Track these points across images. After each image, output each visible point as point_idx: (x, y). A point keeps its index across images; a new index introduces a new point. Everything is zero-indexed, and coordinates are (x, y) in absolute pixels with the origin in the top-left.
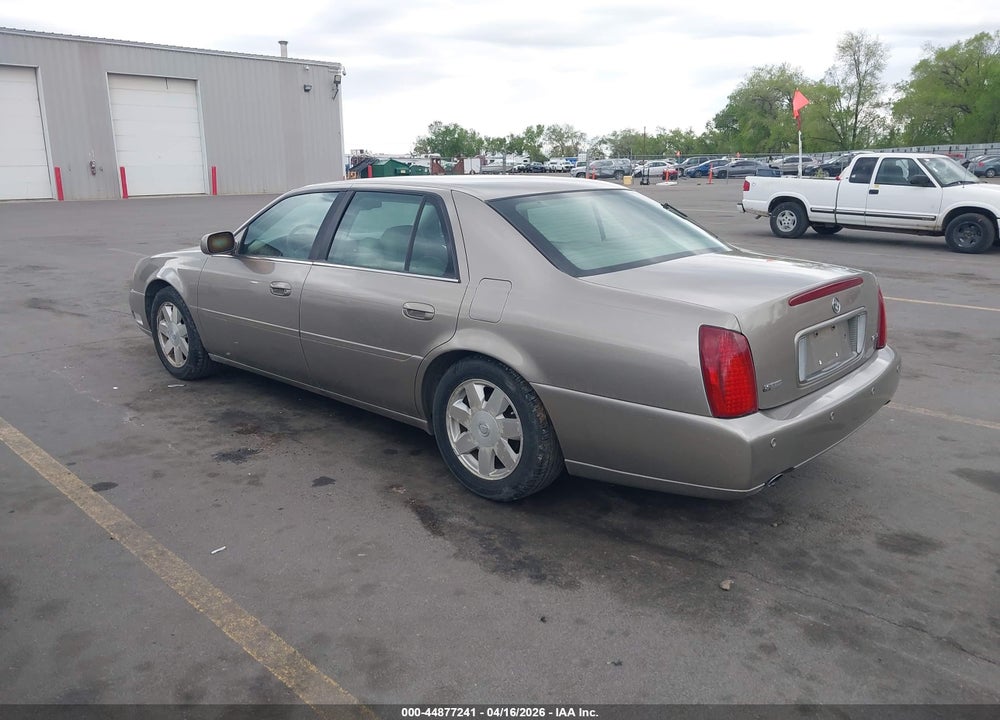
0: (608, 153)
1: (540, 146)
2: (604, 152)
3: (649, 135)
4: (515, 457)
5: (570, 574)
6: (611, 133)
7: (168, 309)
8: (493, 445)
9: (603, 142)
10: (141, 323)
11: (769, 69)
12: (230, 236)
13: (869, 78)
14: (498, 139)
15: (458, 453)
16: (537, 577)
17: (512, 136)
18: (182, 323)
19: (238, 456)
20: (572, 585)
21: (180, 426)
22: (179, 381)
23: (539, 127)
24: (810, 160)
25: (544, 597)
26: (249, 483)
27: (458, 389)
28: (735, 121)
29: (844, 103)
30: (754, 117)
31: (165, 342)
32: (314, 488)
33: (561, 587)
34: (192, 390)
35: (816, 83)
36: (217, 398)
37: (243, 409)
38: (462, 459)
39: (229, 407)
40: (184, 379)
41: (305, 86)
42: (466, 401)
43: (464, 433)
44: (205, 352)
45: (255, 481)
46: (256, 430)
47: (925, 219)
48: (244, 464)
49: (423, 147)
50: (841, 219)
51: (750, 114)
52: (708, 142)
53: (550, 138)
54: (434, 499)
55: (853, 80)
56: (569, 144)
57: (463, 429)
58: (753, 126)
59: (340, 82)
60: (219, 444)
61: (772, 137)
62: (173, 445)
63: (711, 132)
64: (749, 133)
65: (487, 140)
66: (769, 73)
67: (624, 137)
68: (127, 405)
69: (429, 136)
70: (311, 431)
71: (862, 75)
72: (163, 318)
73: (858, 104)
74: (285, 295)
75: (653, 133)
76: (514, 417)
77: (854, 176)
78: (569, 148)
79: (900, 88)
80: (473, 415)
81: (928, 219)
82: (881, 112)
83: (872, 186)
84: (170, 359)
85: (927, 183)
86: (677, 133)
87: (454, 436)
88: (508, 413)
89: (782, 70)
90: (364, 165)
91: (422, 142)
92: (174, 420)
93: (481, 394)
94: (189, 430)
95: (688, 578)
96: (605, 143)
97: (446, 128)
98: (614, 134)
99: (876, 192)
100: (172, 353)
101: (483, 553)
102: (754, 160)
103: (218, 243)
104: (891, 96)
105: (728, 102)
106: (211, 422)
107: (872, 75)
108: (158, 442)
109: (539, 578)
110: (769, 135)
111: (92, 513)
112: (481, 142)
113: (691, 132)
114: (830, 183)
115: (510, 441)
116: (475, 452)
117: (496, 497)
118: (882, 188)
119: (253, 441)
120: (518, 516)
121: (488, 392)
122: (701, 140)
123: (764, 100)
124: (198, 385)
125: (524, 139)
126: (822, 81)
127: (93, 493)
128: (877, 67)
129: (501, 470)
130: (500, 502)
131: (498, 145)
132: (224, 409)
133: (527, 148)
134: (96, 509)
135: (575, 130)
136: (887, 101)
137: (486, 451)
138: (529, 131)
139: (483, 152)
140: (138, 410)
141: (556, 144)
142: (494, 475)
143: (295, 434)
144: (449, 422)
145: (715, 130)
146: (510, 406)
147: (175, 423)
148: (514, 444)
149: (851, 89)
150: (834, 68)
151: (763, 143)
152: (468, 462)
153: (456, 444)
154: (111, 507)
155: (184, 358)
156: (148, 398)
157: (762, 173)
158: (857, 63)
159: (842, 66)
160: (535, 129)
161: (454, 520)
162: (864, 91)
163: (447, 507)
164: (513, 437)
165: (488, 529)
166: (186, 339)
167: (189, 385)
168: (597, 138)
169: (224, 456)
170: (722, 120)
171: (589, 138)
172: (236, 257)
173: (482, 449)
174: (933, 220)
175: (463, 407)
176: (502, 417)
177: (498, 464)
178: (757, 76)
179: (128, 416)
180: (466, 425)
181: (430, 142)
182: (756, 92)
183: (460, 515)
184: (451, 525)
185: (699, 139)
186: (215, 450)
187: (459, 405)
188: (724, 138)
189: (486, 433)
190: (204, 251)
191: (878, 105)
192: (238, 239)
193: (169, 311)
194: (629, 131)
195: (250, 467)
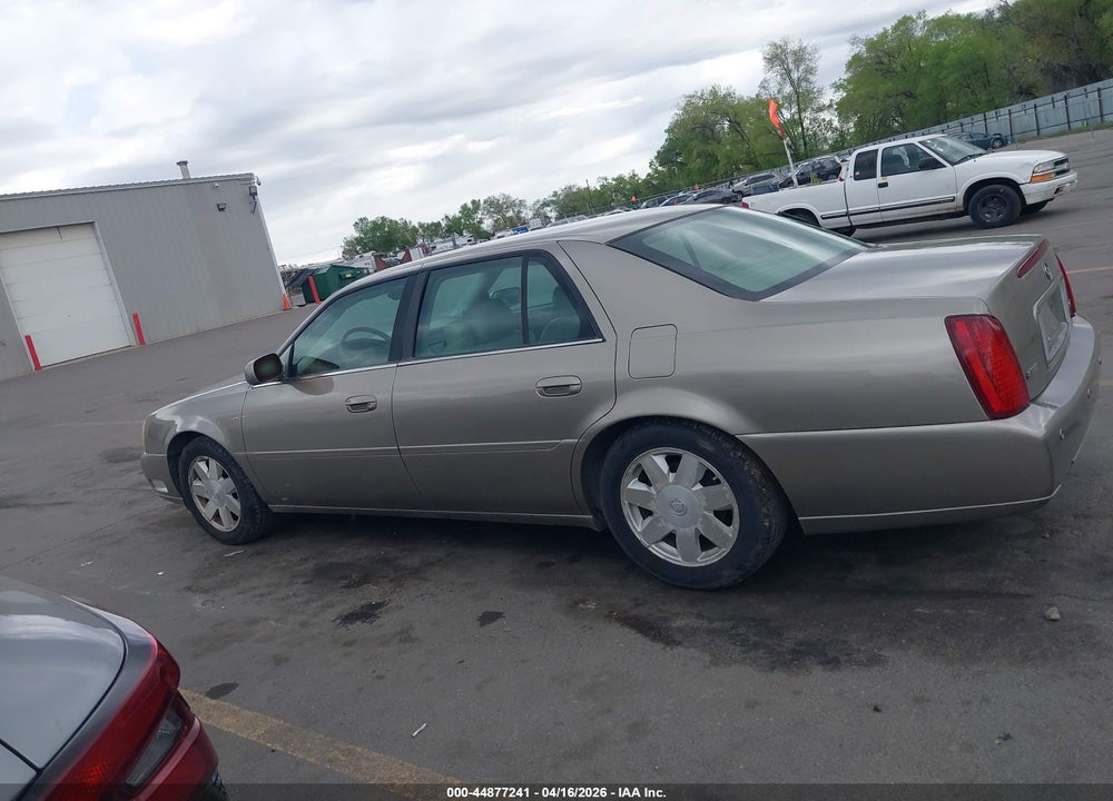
0: (553, 215)
1: (481, 222)
2: (549, 215)
3: (592, 188)
4: (731, 532)
5: (863, 648)
6: (552, 193)
7: (203, 465)
8: (695, 524)
9: (546, 204)
10: (165, 490)
11: (699, 94)
12: (274, 358)
13: (804, 84)
14: (433, 224)
15: (645, 543)
16: (828, 663)
17: (447, 217)
18: (225, 476)
19: (367, 613)
20: (874, 661)
21: (270, 597)
22: (234, 547)
23: (474, 202)
24: (772, 177)
25: (854, 682)
26: (401, 641)
27: (632, 467)
28: (679, 154)
29: (787, 115)
30: (697, 146)
31: (204, 506)
32: (486, 627)
33: (865, 666)
34: (258, 554)
35: (752, 99)
36: (296, 556)
37: (334, 560)
38: (654, 549)
39: (315, 562)
40: (240, 544)
41: (218, 205)
42: (644, 479)
43: (649, 519)
44: (263, 505)
45: (406, 637)
46: (366, 579)
47: (944, 202)
48: (378, 622)
49: (352, 249)
50: (856, 220)
51: (694, 143)
52: (654, 182)
53: (489, 212)
54: (637, 605)
55: (788, 89)
56: (510, 214)
57: (646, 513)
58: (699, 156)
59: (256, 194)
60: (332, 606)
61: (721, 164)
62: (277, 621)
63: (656, 171)
64: (696, 164)
65: (421, 226)
66: (701, 98)
67: (567, 196)
68: (189, 589)
69: (357, 235)
70: (433, 564)
71: (796, 82)
72: (196, 476)
73: (800, 112)
74: (371, 410)
75: (595, 185)
76: (718, 482)
77: (858, 173)
78: (511, 218)
79: (838, 87)
80: (658, 492)
81: (948, 201)
82: (825, 115)
83: (879, 179)
84: (215, 525)
85: (935, 165)
86: (620, 180)
87: (638, 526)
88: (707, 480)
89: (714, 93)
90: (302, 278)
91: (348, 243)
92: (258, 592)
93: (664, 466)
94: (283, 599)
95: (1001, 619)
96: (548, 205)
97: (374, 222)
98: (555, 194)
99: (885, 185)
100: (217, 516)
101: (744, 652)
102: (713, 189)
103: (268, 368)
104: (830, 96)
105: (666, 136)
106: (306, 583)
107: (807, 80)
108: (254, 622)
109: (832, 663)
110: (718, 161)
111: (228, 727)
112: (415, 230)
113: (635, 176)
114: (833, 186)
115: (717, 514)
116: (670, 538)
117: (716, 584)
118: (889, 179)
119: (372, 593)
120: (752, 601)
121: (673, 462)
122: (646, 182)
123: (704, 126)
124: (260, 547)
125: (460, 218)
126: (757, 96)
127: (213, 702)
128: (810, 71)
129: (711, 551)
130: (720, 590)
131: (433, 230)
132: (310, 565)
133: (467, 227)
134: (229, 720)
135: (513, 199)
136: (827, 103)
137: (686, 532)
138: (464, 207)
139: (420, 241)
140: (206, 591)
141: (496, 216)
142: (704, 559)
143: (416, 573)
144: (626, 510)
145: (660, 168)
146: (708, 471)
147: (262, 595)
148: (725, 516)
149: (788, 99)
150: (765, 81)
151: (714, 171)
152: (662, 551)
153: (643, 533)
154: (246, 713)
155: (235, 517)
156: (208, 576)
157: (758, 191)
158: (788, 72)
159: (774, 77)
160: (470, 206)
161: (679, 623)
162: (803, 98)
163: (659, 610)
164: (720, 506)
165: (728, 624)
166: (235, 496)
167: (250, 549)
168: (538, 201)
169: (349, 618)
170: (665, 157)
171: (529, 203)
172: (286, 382)
173: (680, 532)
174: (953, 201)
175: (642, 487)
176: (699, 486)
177: (705, 544)
178: (689, 104)
179: (197, 602)
180: (651, 507)
181: (358, 241)
182: (693, 120)
183: (682, 617)
184: (680, 630)
185: (644, 181)
186: (332, 614)
187: (635, 485)
188: (671, 174)
189: (683, 510)
190: (252, 382)
191: (821, 109)
192: (284, 359)
193: (206, 468)
194: (570, 188)
195: (387, 622)
